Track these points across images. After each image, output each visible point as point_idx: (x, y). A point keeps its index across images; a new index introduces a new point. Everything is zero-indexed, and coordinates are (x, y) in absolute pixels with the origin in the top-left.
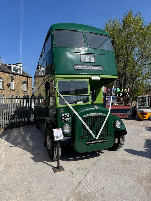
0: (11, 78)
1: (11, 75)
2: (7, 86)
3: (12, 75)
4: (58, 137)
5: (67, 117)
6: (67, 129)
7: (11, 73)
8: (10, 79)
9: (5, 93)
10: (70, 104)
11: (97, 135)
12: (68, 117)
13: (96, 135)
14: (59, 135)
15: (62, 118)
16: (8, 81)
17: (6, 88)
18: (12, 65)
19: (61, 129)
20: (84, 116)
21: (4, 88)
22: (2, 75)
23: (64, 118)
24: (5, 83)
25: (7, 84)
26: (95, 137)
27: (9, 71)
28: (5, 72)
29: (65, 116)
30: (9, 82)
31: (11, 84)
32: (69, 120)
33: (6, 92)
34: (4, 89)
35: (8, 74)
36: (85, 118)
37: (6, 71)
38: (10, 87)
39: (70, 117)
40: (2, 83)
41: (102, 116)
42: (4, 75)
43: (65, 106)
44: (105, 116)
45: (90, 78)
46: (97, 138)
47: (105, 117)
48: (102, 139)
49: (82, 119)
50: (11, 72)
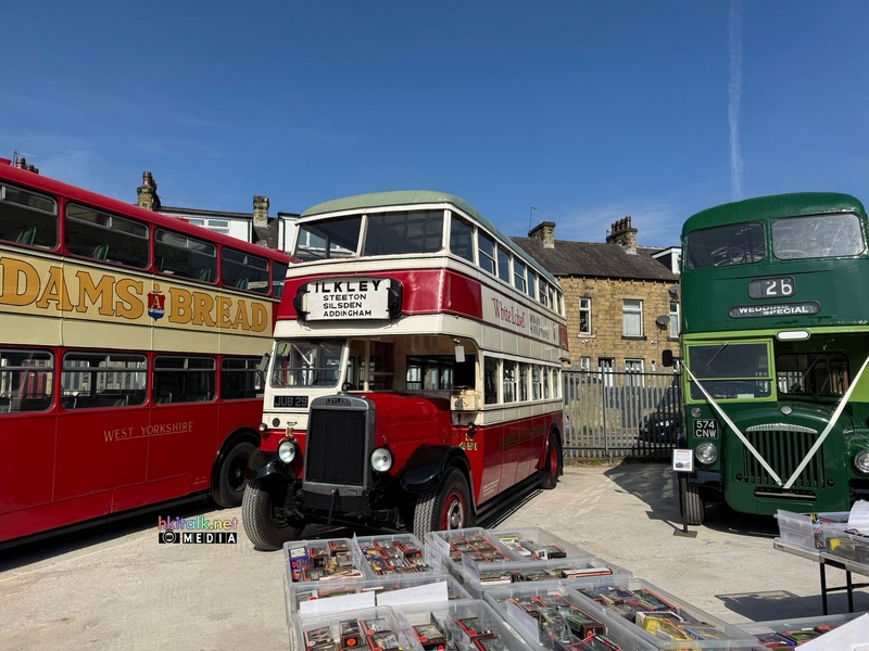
0: (670, 299)
1: (668, 286)
2: (655, 327)
3: (671, 285)
4: (680, 465)
5: (708, 428)
6: (708, 454)
7: (668, 281)
8: (666, 301)
9: (648, 352)
10: (714, 398)
11: (788, 478)
12: (711, 428)
13: (785, 478)
14: (684, 463)
15: (696, 428)
16: (660, 310)
17: (653, 332)
18: (673, 250)
19: (691, 451)
20: (749, 429)
21: (646, 335)
22: (636, 290)
23: (702, 429)
24: (649, 318)
25: (655, 319)
26: (780, 484)
27: (661, 273)
28: (648, 280)
29: (704, 424)
30: (661, 313)
31: (668, 318)
32: (713, 434)
33: (654, 347)
34: (645, 338)
35: (658, 286)
36: (751, 433)
37: (651, 277)
38: (666, 329)
39: (715, 428)
40: (638, 316)
41: (806, 434)
42: (644, 289)
43: (703, 401)
44: (813, 435)
45: (775, 338)
46: (788, 485)
47: (814, 438)
48: (800, 492)
49: (744, 434)
50: (669, 277)
